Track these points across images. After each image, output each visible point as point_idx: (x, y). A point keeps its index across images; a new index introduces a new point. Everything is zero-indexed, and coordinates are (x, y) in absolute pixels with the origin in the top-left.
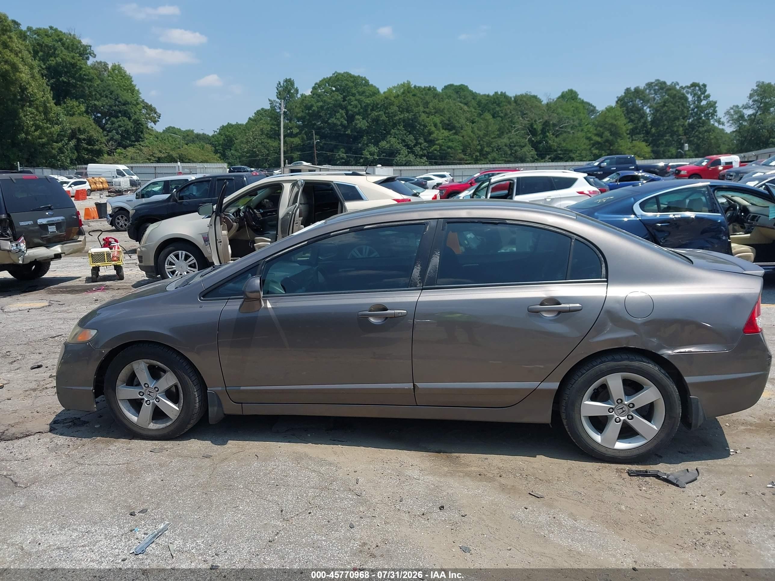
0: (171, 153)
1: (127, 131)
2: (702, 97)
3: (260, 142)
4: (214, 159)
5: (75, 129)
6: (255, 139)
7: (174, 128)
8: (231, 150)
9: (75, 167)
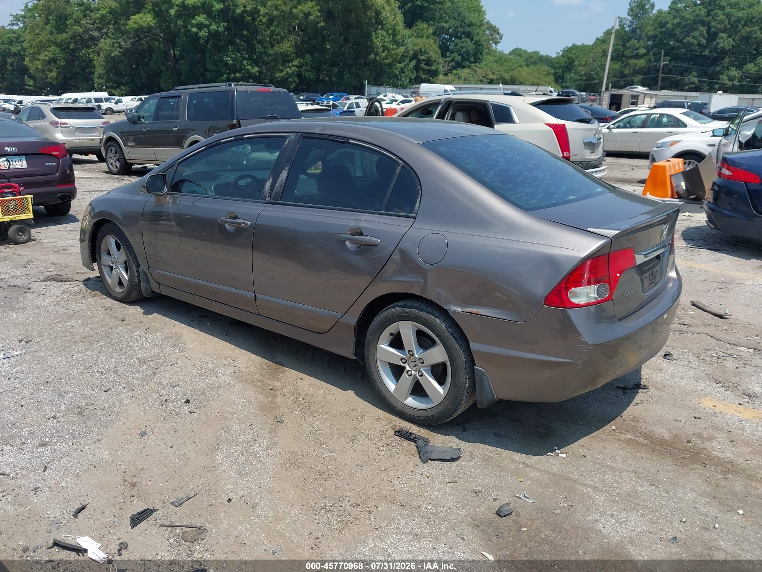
0: (504, 75)
1: (467, 52)
3: (600, 64)
4: (545, 82)
5: (417, 50)
6: (595, 61)
7: (521, 49)
8: (570, 72)
9: (412, 86)
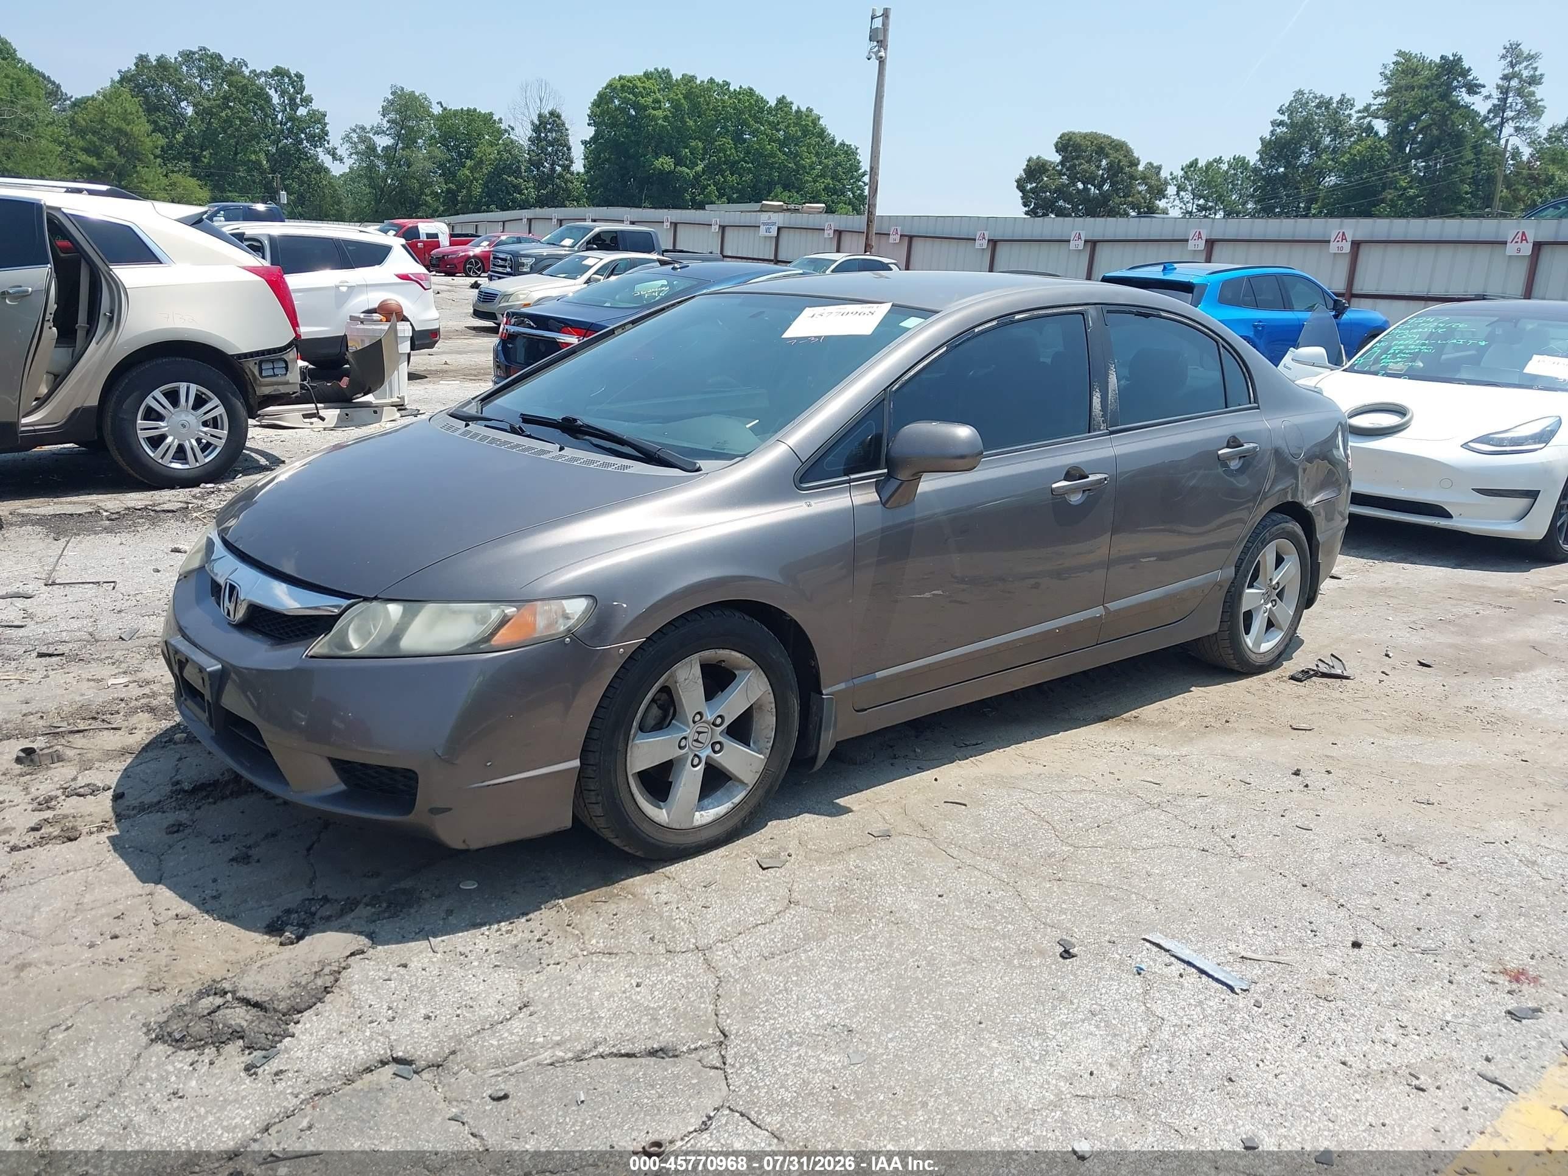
2: (298, 100)
